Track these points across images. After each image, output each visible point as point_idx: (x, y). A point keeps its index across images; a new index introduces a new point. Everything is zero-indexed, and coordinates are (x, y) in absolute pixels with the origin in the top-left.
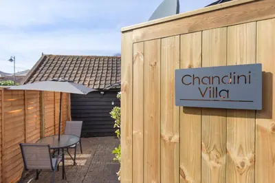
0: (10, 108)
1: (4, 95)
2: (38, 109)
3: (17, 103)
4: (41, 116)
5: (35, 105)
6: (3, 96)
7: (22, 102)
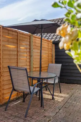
0: (7, 43)
1: (3, 32)
2: (28, 50)
3: (11, 40)
4: (30, 56)
5: (26, 46)
6: (1, 32)
7: (15, 41)
